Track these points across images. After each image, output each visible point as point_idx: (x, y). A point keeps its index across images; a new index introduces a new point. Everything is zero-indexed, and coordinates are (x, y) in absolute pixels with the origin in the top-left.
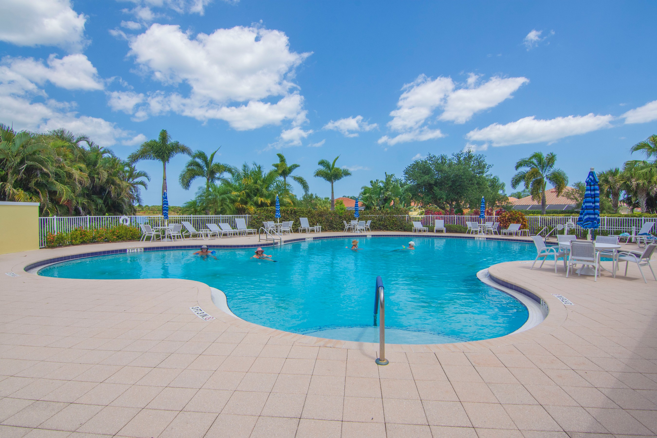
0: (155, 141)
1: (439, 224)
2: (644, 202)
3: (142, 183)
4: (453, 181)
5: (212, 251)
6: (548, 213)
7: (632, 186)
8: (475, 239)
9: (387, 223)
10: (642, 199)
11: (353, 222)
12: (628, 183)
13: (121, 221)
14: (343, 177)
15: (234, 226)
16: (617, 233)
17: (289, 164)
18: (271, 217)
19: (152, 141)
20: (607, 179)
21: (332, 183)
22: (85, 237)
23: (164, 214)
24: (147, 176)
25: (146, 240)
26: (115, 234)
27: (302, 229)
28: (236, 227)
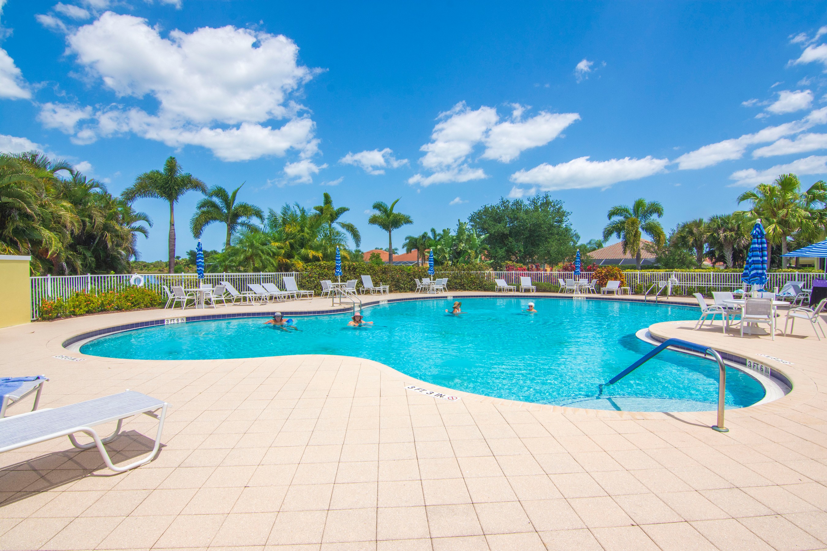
0: (158, 172)
1: (526, 282)
2: (731, 256)
3: (141, 230)
4: (530, 230)
5: (288, 319)
6: (642, 268)
7: (719, 238)
8: (574, 298)
9: (464, 281)
10: (729, 253)
11: (426, 281)
12: (715, 234)
13: (132, 282)
14: (403, 225)
15: (282, 287)
16: (731, 289)
17: (336, 206)
18: (325, 275)
19: (153, 172)
20: (692, 230)
21: (390, 232)
22: (90, 304)
23: (199, 272)
24: (147, 221)
25: (175, 307)
26: (129, 300)
27: (365, 289)
28: (285, 287)
